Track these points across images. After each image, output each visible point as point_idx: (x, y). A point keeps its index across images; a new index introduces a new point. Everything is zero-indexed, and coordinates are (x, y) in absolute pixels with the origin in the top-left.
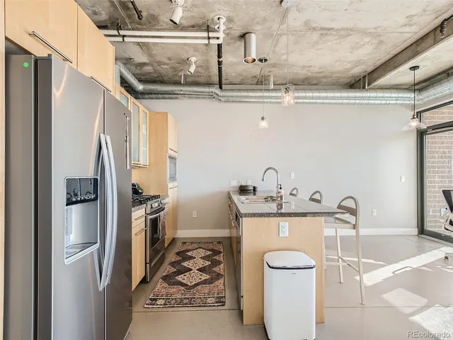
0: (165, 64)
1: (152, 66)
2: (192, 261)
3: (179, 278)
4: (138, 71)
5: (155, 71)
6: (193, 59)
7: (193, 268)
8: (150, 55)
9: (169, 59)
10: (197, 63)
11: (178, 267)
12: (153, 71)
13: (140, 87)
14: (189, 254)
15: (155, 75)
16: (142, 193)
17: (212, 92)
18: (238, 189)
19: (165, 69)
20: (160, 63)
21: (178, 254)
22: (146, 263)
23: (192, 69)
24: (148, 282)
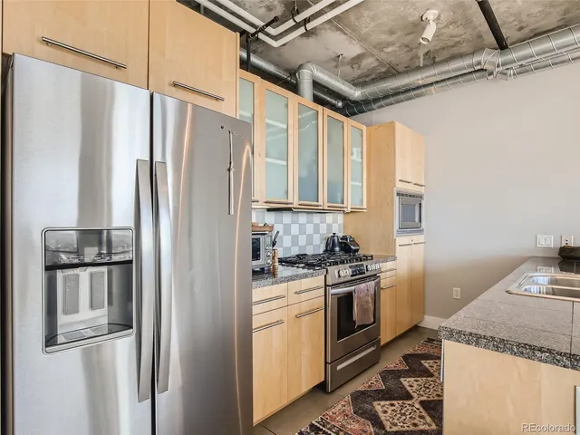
0: (388, 45)
1: (373, 55)
2: (422, 380)
3: (379, 406)
4: (357, 72)
5: (381, 64)
6: (431, 15)
7: (415, 395)
8: (362, 39)
9: (392, 32)
10: (442, 18)
11: (391, 383)
12: (376, 64)
13: (356, 94)
14: (426, 364)
15: (383, 70)
16: (357, 250)
17: (479, 63)
18: (556, 255)
19: (393, 53)
20: (381, 46)
21: (406, 358)
22: (326, 363)
23: (429, 33)
24: (329, 393)
